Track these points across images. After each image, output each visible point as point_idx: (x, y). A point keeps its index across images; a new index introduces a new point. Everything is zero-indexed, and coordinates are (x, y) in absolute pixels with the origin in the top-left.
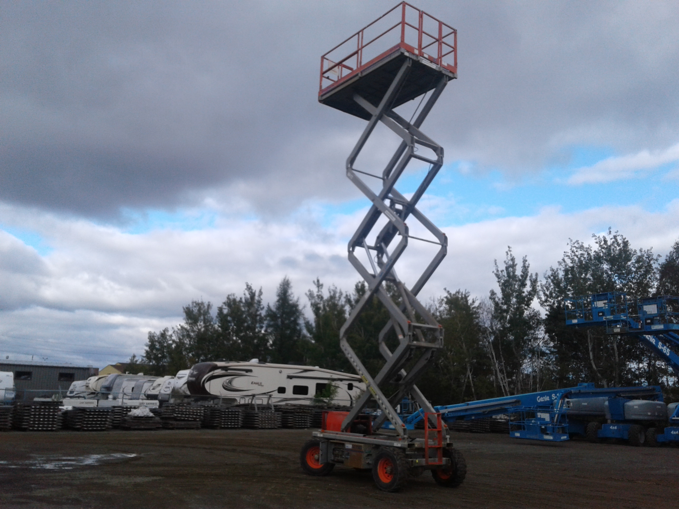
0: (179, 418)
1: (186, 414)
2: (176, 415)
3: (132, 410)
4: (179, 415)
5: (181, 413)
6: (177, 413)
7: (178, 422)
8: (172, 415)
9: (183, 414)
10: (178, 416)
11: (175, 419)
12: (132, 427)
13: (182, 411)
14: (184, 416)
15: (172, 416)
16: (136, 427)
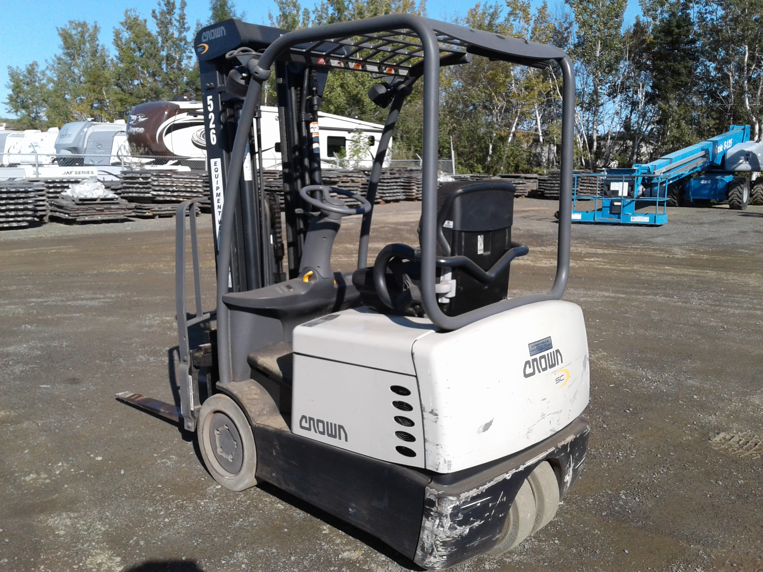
0: (161, 199)
1: (173, 191)
2: (155, 193)
3: (70, 186)
4: (162, 193)
5: (163, 189)
6: (157, 189)
7: (160, 205)
8: (148, 193)
9: (168, 191)
10: (159, 196)
11: (153, 200)
12: (78, 219)
13: (164, 186)
14: (169, 193)
15: (150, 195)
16: (87, 218)
